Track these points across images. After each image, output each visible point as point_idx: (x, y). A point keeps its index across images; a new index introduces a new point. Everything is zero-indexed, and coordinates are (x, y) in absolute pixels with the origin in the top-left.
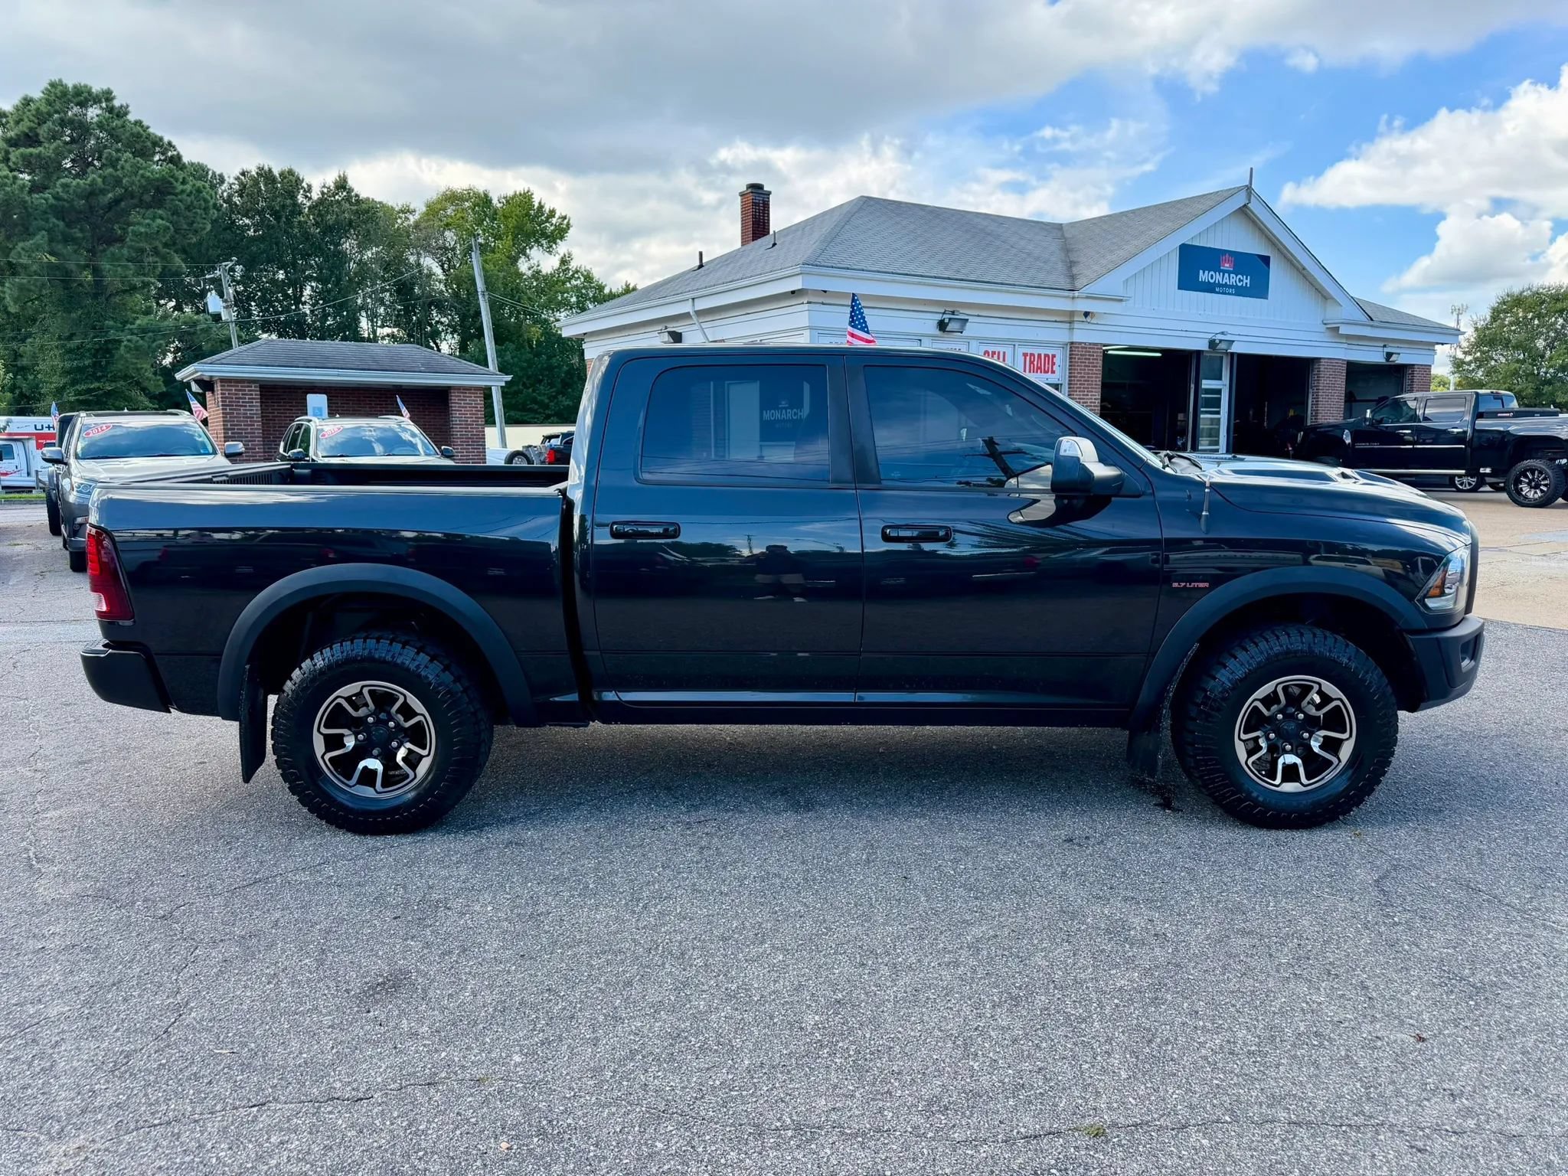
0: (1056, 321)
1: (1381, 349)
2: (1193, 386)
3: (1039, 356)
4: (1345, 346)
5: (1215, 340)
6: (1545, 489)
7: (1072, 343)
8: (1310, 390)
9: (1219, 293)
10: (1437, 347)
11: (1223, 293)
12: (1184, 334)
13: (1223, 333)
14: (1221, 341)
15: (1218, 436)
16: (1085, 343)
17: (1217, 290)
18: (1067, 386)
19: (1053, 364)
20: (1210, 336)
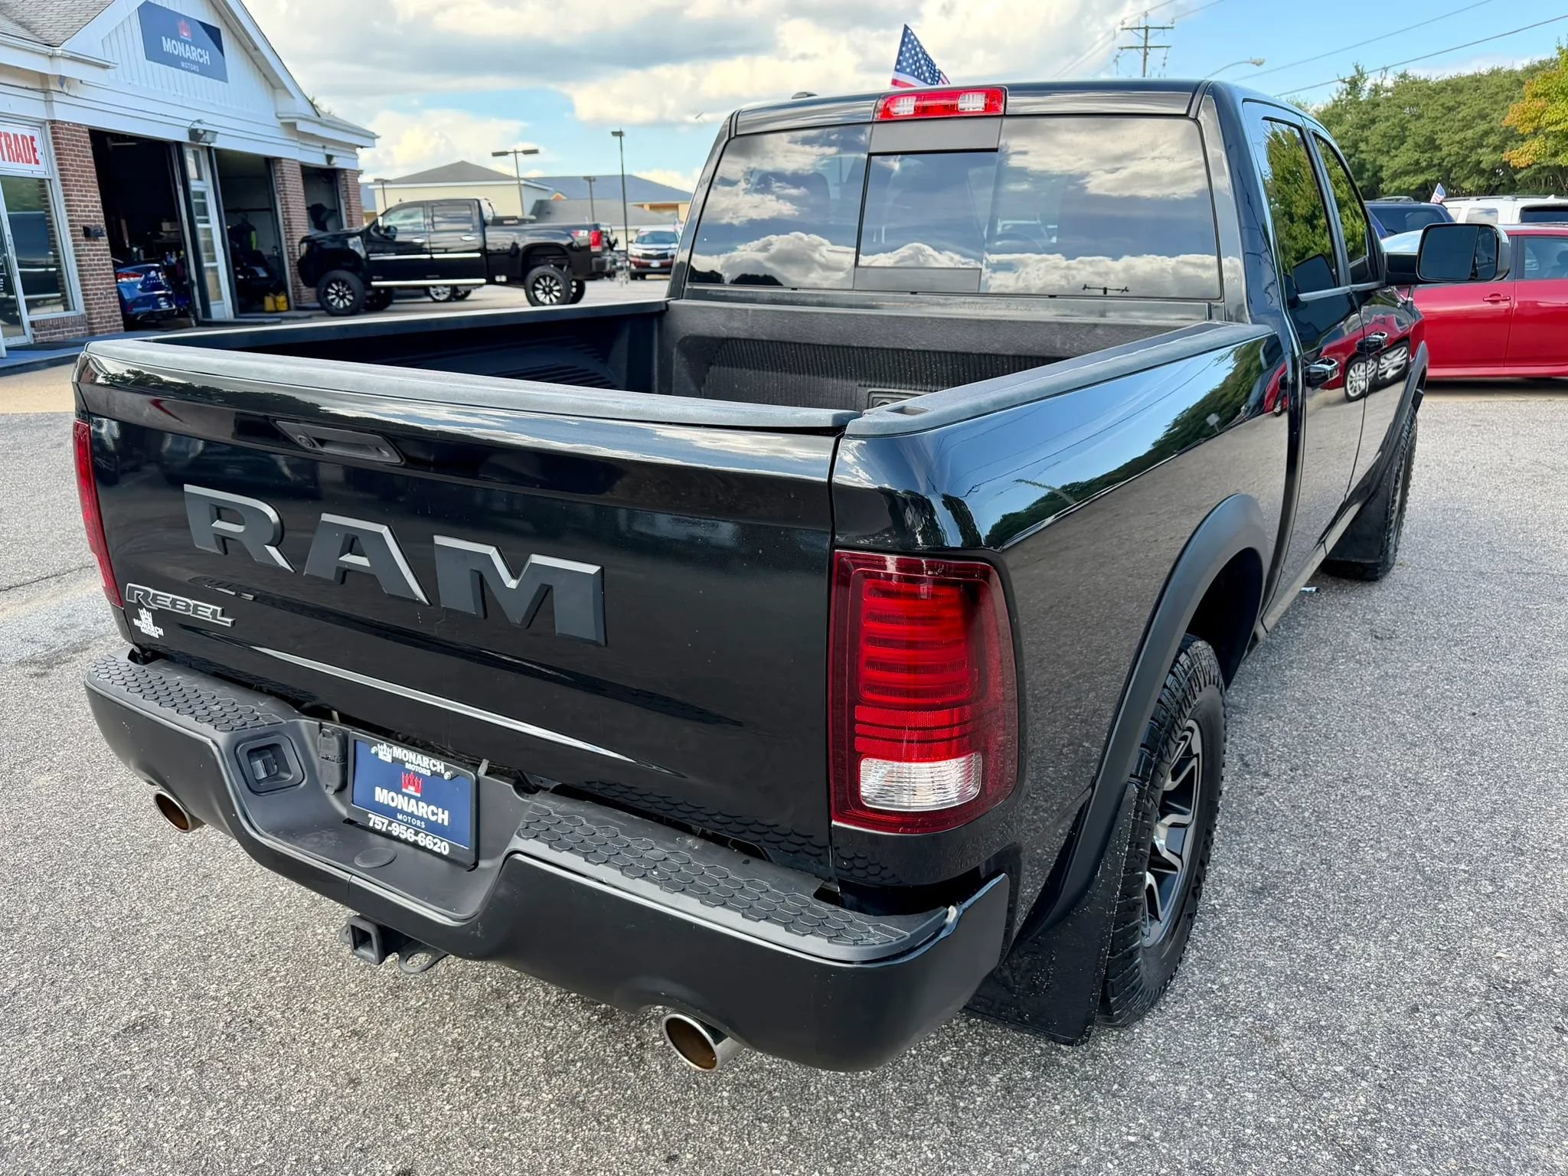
0: (27, 88)
1: (321, 150)
2: (180, 187)
3: (15, 136)
4: (298, 145)
5: (196, 130)
6: (558, 294)
7: (53, 122)
8: (277, 196)
9: (184, 69)
10: (358, 150)
11: (189, 70)
12: (159, 118)
13: (199, 121)
14: (205, 131)
15: (213, 250)
16: (68, 123)
17: (183, 64)
18: (59, 183)
19: (35, 150)
20: (188, 124)
